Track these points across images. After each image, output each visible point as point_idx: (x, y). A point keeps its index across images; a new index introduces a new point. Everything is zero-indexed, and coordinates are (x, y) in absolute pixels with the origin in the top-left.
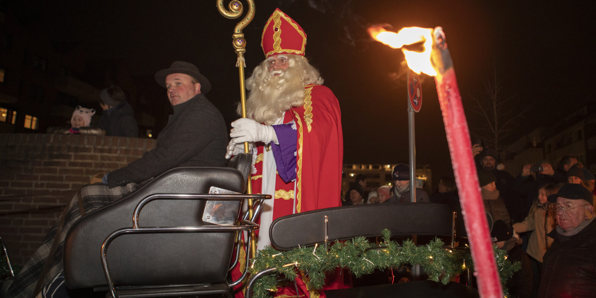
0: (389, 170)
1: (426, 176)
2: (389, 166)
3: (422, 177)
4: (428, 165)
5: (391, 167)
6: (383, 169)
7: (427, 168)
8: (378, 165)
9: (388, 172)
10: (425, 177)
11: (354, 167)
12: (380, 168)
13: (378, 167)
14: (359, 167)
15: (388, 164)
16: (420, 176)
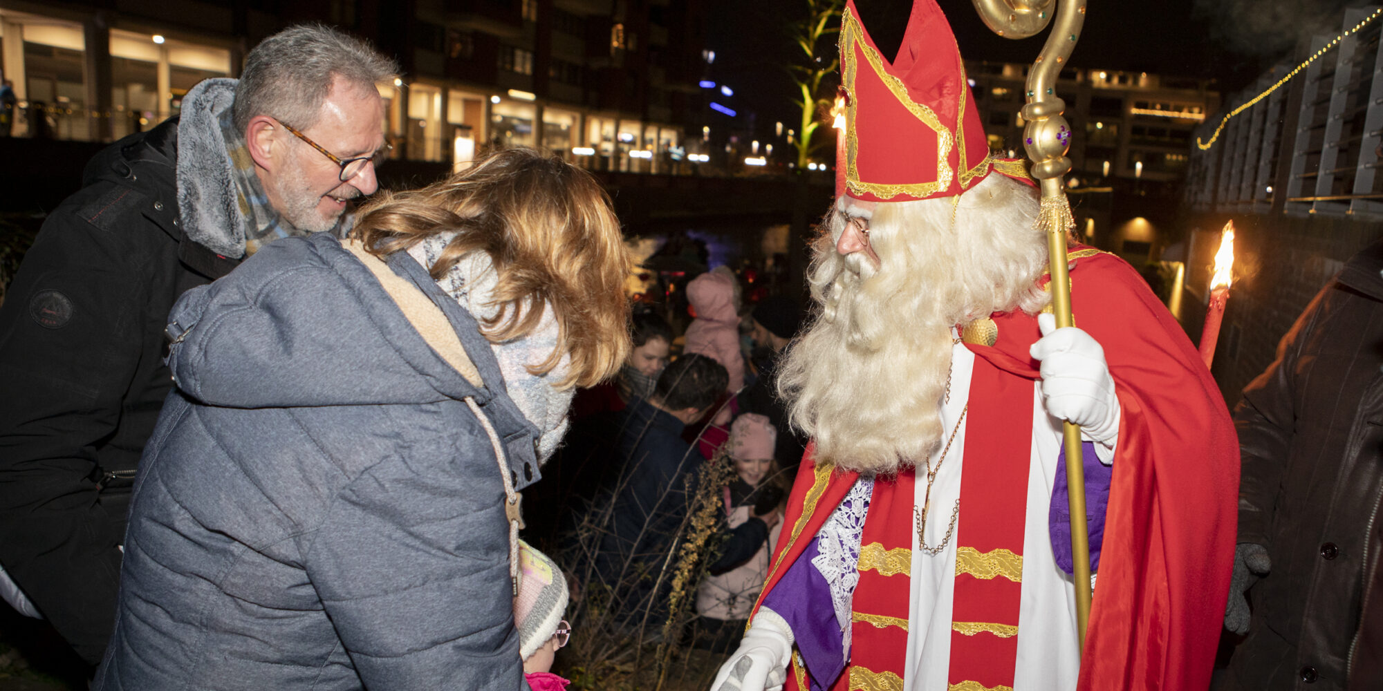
0: (1105, 85)
1: (1203, 111)
2: (1103, 75)
3: (1191, 112)
4: (1214, 81)
5: (1109, 79)
6: (1088, 82)
7: (1211, 88)
8: (1075, 69)
9: (1100, 90)
10: (1200, 113)
11: (1008, 71)
12: (1079, 78)
13: (1073, 76)
14: (1021, 73)
15: (1100, 69)
16: (1186, 110)
